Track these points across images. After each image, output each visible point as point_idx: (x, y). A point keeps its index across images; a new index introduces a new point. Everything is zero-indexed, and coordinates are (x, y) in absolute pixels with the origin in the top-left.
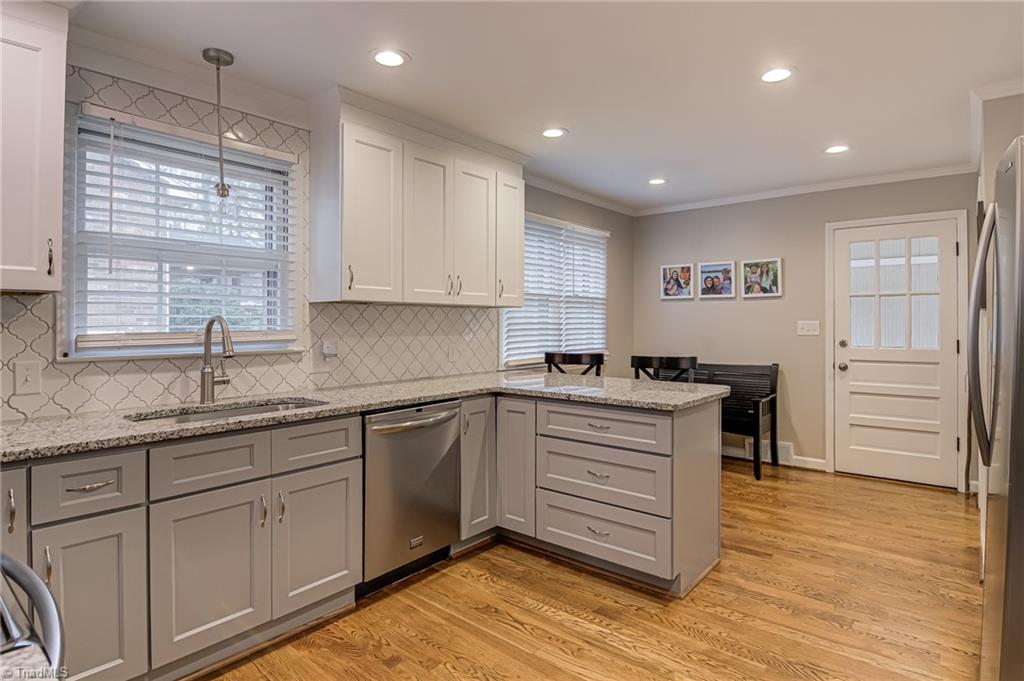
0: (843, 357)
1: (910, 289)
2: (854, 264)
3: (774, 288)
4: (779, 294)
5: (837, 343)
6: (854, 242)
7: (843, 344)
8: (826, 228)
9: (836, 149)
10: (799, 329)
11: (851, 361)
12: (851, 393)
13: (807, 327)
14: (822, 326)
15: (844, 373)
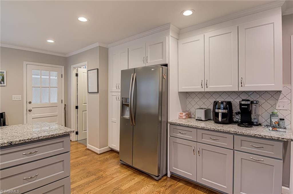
0: (30, 107)
1: (50, 86)
2: (33, 76)
3: (2, 82)
4: (5, 85)
5: (28, 102)
6: (33, 69)
7: (30, 103)
8: (24, 63)
9: (51, 41)
10: (13, 98)
11: (33, 108)
12: (33, 118)
13: (16, 97)
14: (22, 97)
15: (30, 112)
